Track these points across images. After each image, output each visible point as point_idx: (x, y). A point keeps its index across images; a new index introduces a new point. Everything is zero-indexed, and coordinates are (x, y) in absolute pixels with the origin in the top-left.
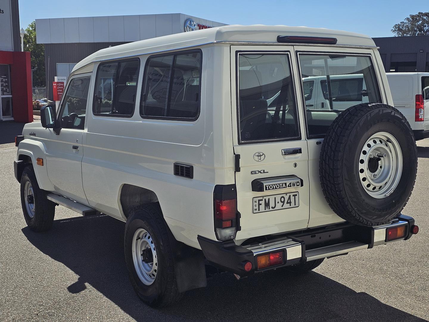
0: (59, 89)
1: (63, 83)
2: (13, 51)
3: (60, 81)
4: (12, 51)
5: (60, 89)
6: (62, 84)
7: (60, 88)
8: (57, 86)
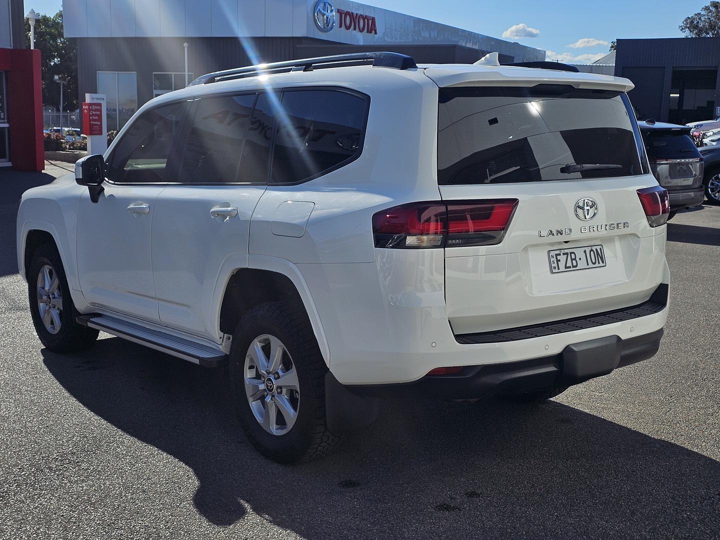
0: (93, 115)
1: (100, 105)
2: (12, 48)
3: (95, 101)
4: (10, 48)
5: (95, 115)
6: (98, 107)
7: (94, 113)
8: (89, 110)
